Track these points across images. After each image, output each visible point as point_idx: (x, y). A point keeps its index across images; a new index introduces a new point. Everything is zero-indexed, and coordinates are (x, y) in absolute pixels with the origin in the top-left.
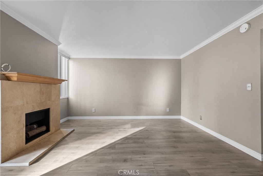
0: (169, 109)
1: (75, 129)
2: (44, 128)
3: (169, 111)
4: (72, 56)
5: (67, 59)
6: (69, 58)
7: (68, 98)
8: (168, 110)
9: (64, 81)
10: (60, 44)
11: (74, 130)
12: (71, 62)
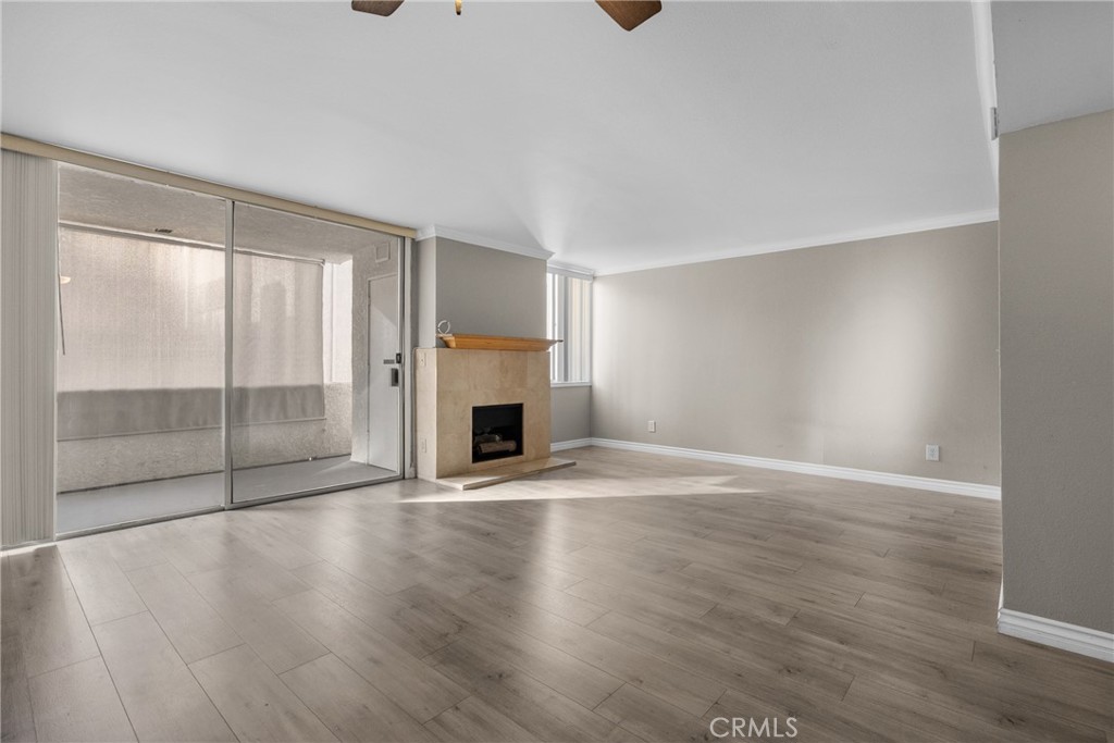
0: (937, 448)
1: (577, 462)
2: (511, 445)
3: (937, 458)
4: (602, 271)
5: (587, 283)
6: (594, 278)
7: (591, 387)
8: (931, 452)
9: (553, 342)
10: (551, 254)
11: (574, 464)
12: (598, 288)
